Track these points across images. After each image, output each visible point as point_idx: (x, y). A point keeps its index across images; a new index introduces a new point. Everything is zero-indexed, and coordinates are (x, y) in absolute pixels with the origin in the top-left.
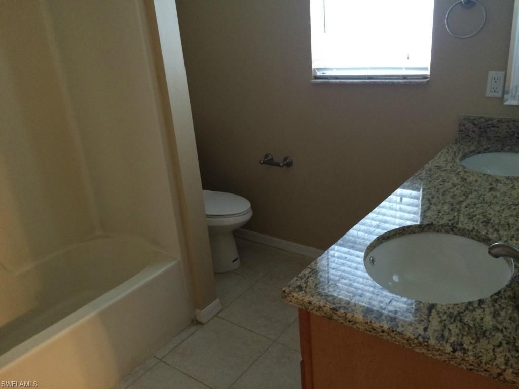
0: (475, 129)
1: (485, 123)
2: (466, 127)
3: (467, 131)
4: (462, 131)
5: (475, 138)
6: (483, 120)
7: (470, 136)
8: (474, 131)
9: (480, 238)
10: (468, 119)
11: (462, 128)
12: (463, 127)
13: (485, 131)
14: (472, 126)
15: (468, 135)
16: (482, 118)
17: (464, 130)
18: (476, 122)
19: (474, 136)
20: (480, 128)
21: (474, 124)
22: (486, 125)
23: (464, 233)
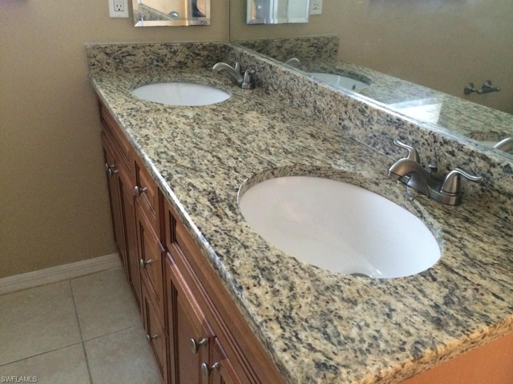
0: (109, 61)
1: (120, 52)
2: (97, 58)
3: (100, 65)
4: (94, 65)
5: (112, 72)
6: (116, 48)
7: (104, 71)
8: (108, 64)
9: (305, 171)
10: (98, 48)
11: (93, 61)
12: (94, 59)
13: (121, 62)
14: (105, 57)
15: (102, 69)
16: (115, 45)
17: (96, 63)
18: (108, 51)
19: (110, 70)
20: (115, 59)
21: (107, 54)
22: (121, 53)
23: (285, 172)
